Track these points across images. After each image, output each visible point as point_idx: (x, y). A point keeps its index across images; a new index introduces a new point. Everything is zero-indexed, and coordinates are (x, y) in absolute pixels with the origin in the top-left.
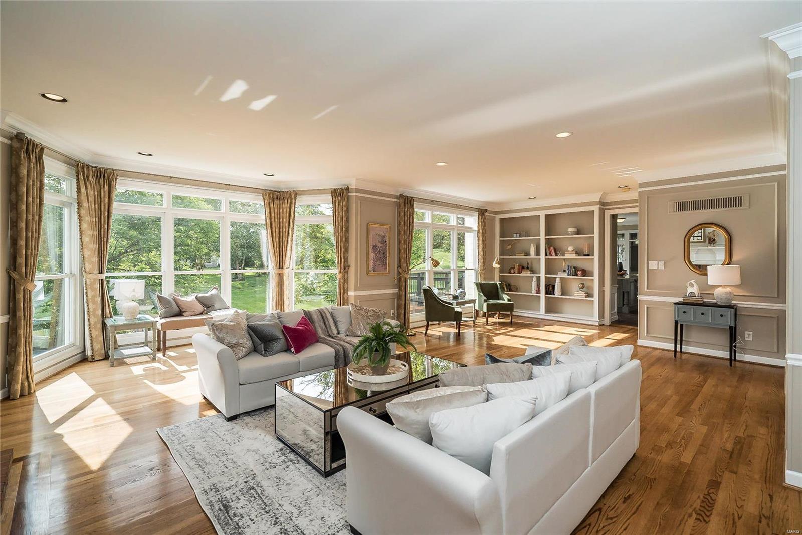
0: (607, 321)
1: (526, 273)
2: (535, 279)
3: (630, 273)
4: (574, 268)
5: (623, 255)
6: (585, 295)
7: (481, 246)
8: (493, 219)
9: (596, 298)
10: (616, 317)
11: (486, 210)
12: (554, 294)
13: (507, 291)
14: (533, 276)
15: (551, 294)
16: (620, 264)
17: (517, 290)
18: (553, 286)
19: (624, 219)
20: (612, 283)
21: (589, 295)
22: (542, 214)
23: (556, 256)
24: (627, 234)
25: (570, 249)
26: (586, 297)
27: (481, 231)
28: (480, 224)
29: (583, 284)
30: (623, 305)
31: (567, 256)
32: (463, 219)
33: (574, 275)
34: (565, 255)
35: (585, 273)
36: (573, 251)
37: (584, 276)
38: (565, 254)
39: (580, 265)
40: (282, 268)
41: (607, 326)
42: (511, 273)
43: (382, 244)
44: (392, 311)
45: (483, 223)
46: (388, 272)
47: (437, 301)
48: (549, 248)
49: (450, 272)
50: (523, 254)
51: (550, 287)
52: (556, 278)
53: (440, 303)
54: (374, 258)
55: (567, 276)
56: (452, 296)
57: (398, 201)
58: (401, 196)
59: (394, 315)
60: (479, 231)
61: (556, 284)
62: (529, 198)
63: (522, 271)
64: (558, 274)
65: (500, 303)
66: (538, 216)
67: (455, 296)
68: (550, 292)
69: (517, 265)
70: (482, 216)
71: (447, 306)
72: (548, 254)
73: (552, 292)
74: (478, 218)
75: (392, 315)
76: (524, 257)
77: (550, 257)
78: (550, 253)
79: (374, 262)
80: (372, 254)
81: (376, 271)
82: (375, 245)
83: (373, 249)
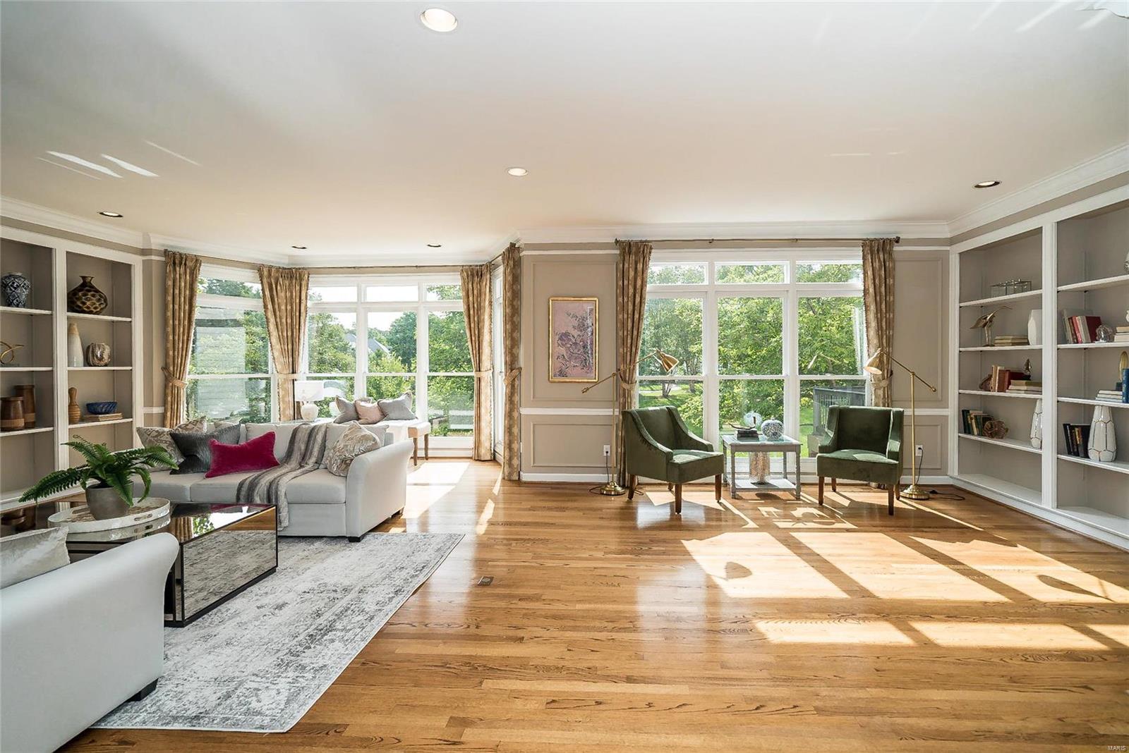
1: (1017, 391)
2: (1038, 407)
7: (873, 324)
8: (942, 259)
11: (898, 240)
12: (1087, 456)
13: (979, 435)
15: (1077, 454)
18: (1086, 431)
22: (1048, 223)
23: (1093, 340)
27: (871, 290)
28: (870, 273)
31: (1121, 341)
34: (1116, 337)
38: (1115, 332)
40: (480, 371)
42: (984, 390)
43: (581, 331)
44: (606, 448)
45: (880, 269)
46: (595, 379)
47: (642, 436)
48: (1071, 318)
49: (780, 382)
50: (1011, 337)
51: (1077, 433)
52: (1093, 407)
53: (645, 441)
54: (563, 355)
55: (1123, 402)
56: (737, 432)
57: (618, 252)
58: (617, 242)
59: (609, 454)
60: (868, 289)
61: (1093, 424)
62: (978, 186)
63: (1009, 384)
64: (1098, 395)
65: (856, 461)
66: (1039, 231)
67: (745, 432)
68: (1075, 447)
69: (999, 368)
70: (881, 256)
71: (656, 448)
72: (1069, 336)
73: (1079, 450)
74: (864, 258)
75: (605, 454)
76: (1014, 344)
77: (1075, 343)
78: (1074, 334)
79: (564, 362)
80: (559, 347)
81: (567, 377)
82: (564, 332)
83: (561, 340)
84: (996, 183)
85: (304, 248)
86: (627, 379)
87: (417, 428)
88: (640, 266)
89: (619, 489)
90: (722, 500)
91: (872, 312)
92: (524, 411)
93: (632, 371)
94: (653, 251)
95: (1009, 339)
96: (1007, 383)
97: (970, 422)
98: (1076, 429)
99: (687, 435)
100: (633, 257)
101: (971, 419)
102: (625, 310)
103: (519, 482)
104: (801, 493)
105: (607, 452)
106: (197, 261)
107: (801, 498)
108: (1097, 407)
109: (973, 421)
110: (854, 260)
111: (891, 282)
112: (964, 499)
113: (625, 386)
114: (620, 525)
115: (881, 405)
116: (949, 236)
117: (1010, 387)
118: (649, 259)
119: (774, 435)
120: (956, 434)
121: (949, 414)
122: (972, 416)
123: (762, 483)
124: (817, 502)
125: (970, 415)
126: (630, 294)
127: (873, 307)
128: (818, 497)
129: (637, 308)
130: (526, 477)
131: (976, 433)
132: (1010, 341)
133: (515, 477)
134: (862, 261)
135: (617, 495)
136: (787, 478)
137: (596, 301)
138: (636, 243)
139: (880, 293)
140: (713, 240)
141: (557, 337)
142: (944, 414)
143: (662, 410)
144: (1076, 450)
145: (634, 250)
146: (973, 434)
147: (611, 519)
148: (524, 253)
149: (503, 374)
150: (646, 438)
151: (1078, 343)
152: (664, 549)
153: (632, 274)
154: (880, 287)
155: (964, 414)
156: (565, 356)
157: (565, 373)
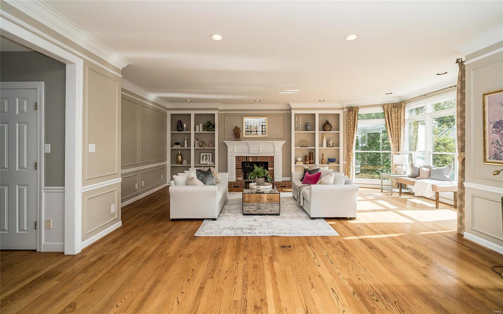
79: (498, 147)
80: (494, 134)
81: (501, 160)
82: (498, 121)
83: (495, 128)
85: (391, 93)
87: (437, 186)
106: (357, 108)
148: (466, 64)
156: (499, 142)
157: (499, 157)
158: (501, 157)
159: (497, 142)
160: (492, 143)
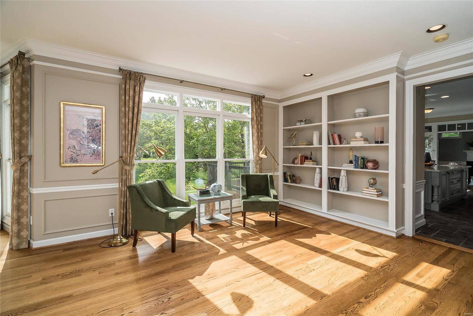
0: (408, 230)
1: (308, 164)
2: (318, 171)
3: (439, 164)
4: (363, 158)
5: (431, 145)
6: (376, 193)
7: (256, 135)
8: (277, 107)
9: (392, 199)
10: (423, 221)
11: (264, 97)
12: (338, 190)
13: (291, 183)
14: (315, 168)
15: (334, 189)
16: (428, 154)
17: (300, 181)
18: (338, 180)
19: (433, 109)
20: (417, 177)
21: (382, 193)
22: (324, 95)
23: (341, 143)
24: (435, 126)
25: (358, 134)
26: (378, 196)
27: (255, 118)
28: (254, 110)
29: (374, 179)
30: (433, 201)
31: (353, 144)
32: (214, 102)
33: (363, 168)
34: (351, 143)
35: (376, 164)
36: (361, 137)
37: (375, 169)
38: (351, 141)
39: (371, 155)
41: (408, 238)
42: (294, 164)
43: (90, 128)
44: (112, 210)
45: (258, 109)
46: (102, 163)
47: (145, 202)
48: (332, 135)
49: (216, 162)
50: (306, 142)
51: (334, 181)
52: (341, 170)
53: (148, 206)
54: (74, 146)
55: (354, 168)
56: (199, 192)
57: (121, 77)
58: (120, 69)
59: (113, 215)
60: (253, 118)
61: (341, 177)
62: (305, 75)
63: (305, 161)
64: (343, 166)
65: (261, 202)
66: (321, 98)
67: (204, 192)
68: (333, 186)
69: (300, 155)
70: (258, 103)
71: (157, 210)
72: (331, 141)
73: (335, 187)
74: (252, 104)
75: (110, 215)
76: (307, 145)
77: (334, 145)
78: (334, 141)
79: (75, 151)
80: (71, 140)
81: (77, 162)
82: (75, 129)
83: (72, 135)
84: (312, 75)
86: (128, 163)
88: (137, 89)
89: (124, 240)
90: (195, 235)
91: (255, 129)
92: (35, 191)
93: (131, 158)
94: (146, 81)
95: (305, 143)
96: (303, 161)
97: (287, 177)
98: (334, 179)
99: (172, 198)
100: (132, 82)
101: (288, 176)
102: (127, 117)
103: (29, 250)
104: (233, 221)
105: (112, 214)
107: (233, 224)
108: (342, 171)
109: (289, 177)
110: (248, 103)
111: (262, 116)
112: (290, 211)
113: (127, 168)
114: (135, 278)
115: (259, 172)
116: (279, 99)
117: (305, 163)
118: (144, 86)
119: (218, 191)
120: (282, 183)
121: (279, 174)
122: (288, 175)
123: (212, 219)
124: (243, 225)
125: (287, 174)
126: (130, 106)
127: (255, 126)
128: (243, 224)
129: (135, 115)
130: (36, 244)
131: (290, 182)
132: (306, 144)
133: (25, 245)
134: (251, 105)
135: (123, 245)
136: (221, 213)
137: (102, 108)
138: (135, 72)
139: (258, 120)
140: (183, 81)
141: (68, 132)
142: (278, 174)
143: (154, 182)
144: (334, 188)
145: (133, 77)
146: (289, 183)
147: (125, 272)
148: (35, 62)
149: (11, 161)
150: (149, 204)
151: (335, 145)
152: (180, 295)
153: (132, 93)
154: (258, 117)
155: (285, 174)
156: (76, 147)
157: (76, 160)
158: (77, 159)
159: (74, 147)
160: (69, 148)
